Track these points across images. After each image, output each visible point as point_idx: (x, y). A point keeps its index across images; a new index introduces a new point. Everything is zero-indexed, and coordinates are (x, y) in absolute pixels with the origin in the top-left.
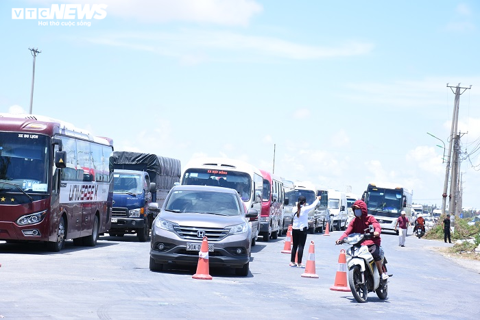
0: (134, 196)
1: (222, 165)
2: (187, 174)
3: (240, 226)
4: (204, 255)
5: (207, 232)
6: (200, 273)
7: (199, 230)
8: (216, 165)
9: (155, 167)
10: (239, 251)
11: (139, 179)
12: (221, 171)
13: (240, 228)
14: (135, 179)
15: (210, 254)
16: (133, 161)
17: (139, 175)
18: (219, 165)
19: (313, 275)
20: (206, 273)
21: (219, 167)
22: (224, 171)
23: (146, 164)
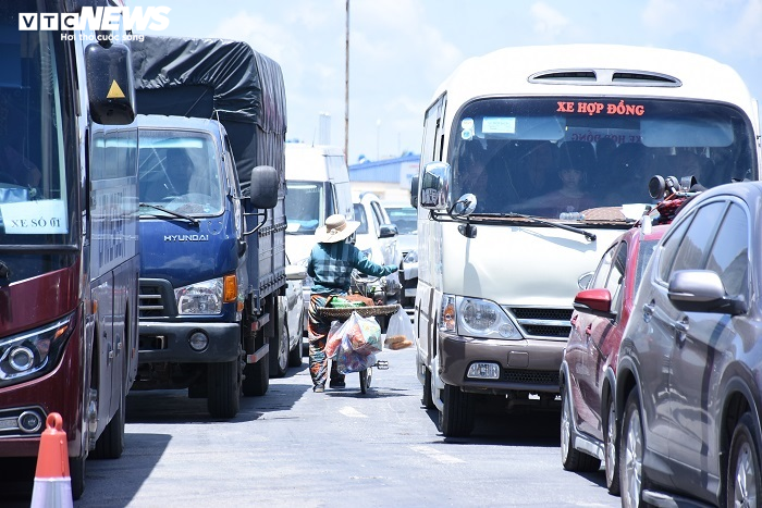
0: (192, 226)
1: (618, 76)
2: (468, 125)
8: (591, 75)
9: (248, 97)
11: (204, 152)
12: (615, 101)
14: (181, 152)
16: (153, 73)
17: (201, 136)
18: (604, 77)
21: (604, 88)
23: (211, 87)
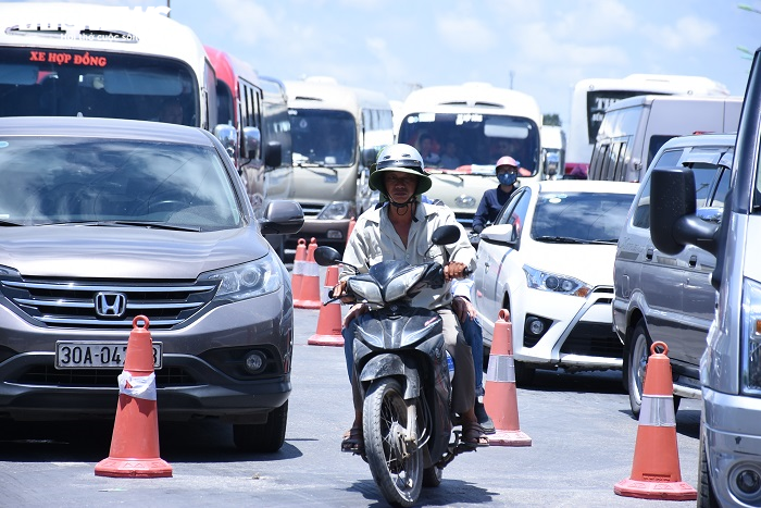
3: (252, 268)
4: (138, 384)
5: (132, 297)
6: (122, 456)
7: (103, 291)
10: (254, 363)
13: (251, 276)
15: (162, 379)
19: (511, 436)
20: (149, 455)
22: (94, 54)
